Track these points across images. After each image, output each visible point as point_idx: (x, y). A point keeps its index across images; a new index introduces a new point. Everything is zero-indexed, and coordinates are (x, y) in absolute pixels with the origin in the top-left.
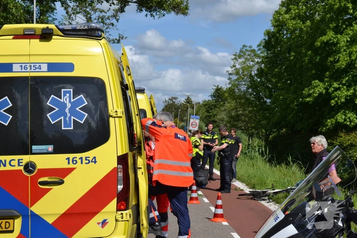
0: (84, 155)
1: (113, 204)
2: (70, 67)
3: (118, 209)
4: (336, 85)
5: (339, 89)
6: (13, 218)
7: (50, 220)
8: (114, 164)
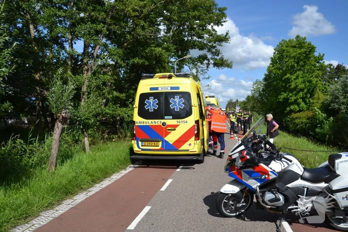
0: (183, 120)
1: (193, 138)
2: (178, 88)
3: (195, 140)
4: (290, 95)
5: (292, 96)
6: (159, 141)
7: (171, 143)
8: (194, 123)
